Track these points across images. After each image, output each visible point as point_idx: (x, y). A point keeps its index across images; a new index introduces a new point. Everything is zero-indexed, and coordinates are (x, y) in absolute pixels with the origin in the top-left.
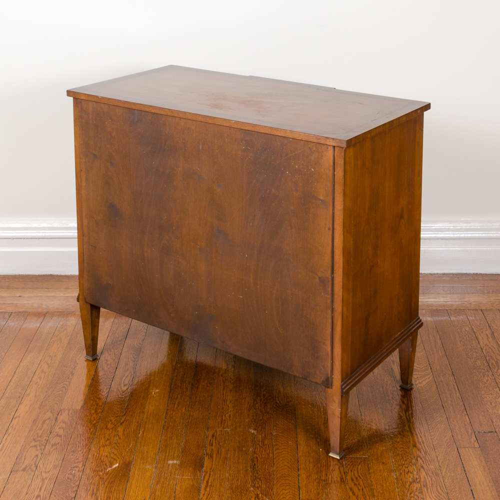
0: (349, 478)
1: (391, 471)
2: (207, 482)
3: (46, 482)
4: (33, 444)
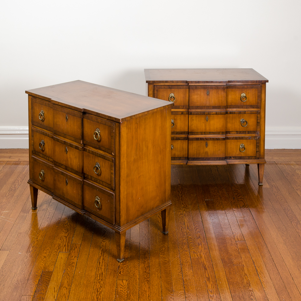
4: (45, 202)
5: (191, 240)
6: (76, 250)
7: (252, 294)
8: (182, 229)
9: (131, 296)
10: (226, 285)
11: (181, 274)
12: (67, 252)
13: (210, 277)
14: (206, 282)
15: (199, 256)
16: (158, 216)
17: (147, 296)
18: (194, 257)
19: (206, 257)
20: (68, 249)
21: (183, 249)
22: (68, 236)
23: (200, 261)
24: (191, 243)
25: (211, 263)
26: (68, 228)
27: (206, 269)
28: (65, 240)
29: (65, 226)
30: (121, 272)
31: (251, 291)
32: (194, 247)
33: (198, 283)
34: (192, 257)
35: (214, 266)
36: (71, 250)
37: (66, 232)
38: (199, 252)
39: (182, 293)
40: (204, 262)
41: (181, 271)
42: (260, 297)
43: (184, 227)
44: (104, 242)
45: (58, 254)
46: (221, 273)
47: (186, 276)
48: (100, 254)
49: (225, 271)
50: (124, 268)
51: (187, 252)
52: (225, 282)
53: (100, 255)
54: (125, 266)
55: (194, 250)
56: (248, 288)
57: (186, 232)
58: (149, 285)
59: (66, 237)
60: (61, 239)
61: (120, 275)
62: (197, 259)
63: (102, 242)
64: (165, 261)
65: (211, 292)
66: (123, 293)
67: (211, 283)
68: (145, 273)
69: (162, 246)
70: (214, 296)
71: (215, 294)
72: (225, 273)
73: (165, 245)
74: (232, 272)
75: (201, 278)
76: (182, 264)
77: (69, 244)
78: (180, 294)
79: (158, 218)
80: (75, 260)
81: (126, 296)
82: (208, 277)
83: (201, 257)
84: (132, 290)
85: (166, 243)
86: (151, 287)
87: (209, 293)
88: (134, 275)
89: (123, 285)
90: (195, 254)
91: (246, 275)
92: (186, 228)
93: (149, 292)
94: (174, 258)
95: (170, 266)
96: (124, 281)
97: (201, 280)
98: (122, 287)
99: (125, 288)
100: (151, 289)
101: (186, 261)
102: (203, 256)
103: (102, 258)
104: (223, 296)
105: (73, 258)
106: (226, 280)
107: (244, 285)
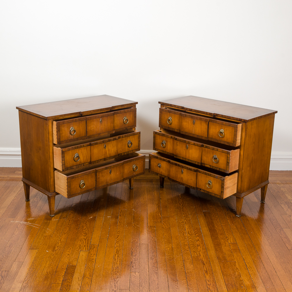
0: (163, 221)
1: (176, 220)
2: (120, 222)
3: (70, 221)
5: (192, 242)
6: (95, 249)
7: (242, 283)
8: (183, 234)
9: (142, 284)
10: (221, 276)
11: (184, 268)
12: (87, 250)
13: (208, 270)
14: (204, 274)
15: (198, 254)
16: (163, 224)
17: (156, 284)
18: (194, 255)
19: (204, 255)
20: (87, 249)
21: (184, 249)
22: (87, 238)
23: (199, 258)
24: (191, 244)
25: (209, 260)
26: (86, 232)
27: (204, 264)
28: (85, 242)
29: (84, 231)
30: (134, 266)
31: (241, 281)
32: (194, 248)
33: (198, 275)
34: (192, 255)
35: (211, 262)
36: (90, 249)
37: (85, 235)
38: (198, 252)
39: (185, 282)
40: (202, 259)
41: (184, 265)
42: (249, 285)
43: (185, 232)
44: (118, 243)
45: (79, 252)
46: (217, 268)
47: (187, 269)
48: (115, 252)
49: (220, 266)
50: (136, 263)
51: (188, 252)
52: (220, 274)
53: (115, 254)
54: (137, 261)
55: (194, 250)
56: (239, 279)
57: (186, 236)
58: (157, 276)
59: (86, 239)
60: (81, 241)
61: (132, 268)
62: (197, 257)
63: (116, 243)
64: (170, 258)
65: (209, 281)
66: (136, 282)
67: (209, 275)
68: (154, 267)
69: (167, 246)
70: (211, 284)
71: (212, 283)
72: (220, 267)
73: (169, 246)
74: (226, 267)
75: (200, 271)
76: (184, 261)
77: (88, 245)
78: (183, 283)
79: (163, 225)
80: (94, 257)
81: (139, 284)
82: (206, 270)
83: (200, 255)
84: (143, 280)
85: (171, 244)
86: (159, 278)
87: (207, 282)
88: (144, 268)
89: (136, 276)
90: (195, 253)
91: (238, 269)
92: (187, 233)
93: (158, 281)
94: (178, 256)
95: (174, 262)
96: (137, 273)
97: (200, 273)
98: (135, 277)
99: (137, 278)
100: (159, 279)
101: (188, 258)
102: (202, 255)
103: (117, 256)
104: (219, 284)
105: (93, 255)
106: (221, 273)
107: (236, 277)
